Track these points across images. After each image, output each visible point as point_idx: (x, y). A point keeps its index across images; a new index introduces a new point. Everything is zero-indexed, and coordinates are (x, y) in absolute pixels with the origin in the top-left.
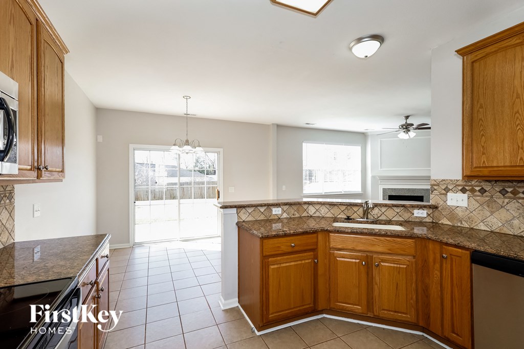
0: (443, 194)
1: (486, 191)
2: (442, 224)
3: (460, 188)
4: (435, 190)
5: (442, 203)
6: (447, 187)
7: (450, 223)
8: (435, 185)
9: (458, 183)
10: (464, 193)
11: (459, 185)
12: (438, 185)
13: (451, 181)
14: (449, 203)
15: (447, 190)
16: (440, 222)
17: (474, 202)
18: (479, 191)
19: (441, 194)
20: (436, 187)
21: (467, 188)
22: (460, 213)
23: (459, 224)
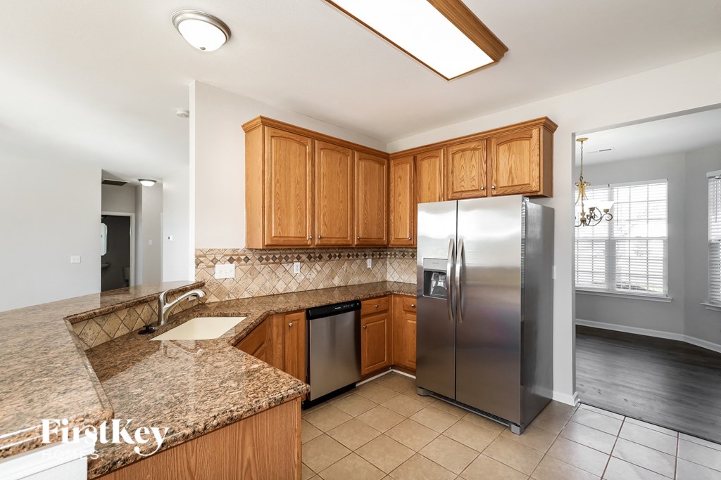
0: (211, 267)
1: (249, 259)
2: (209, 303)
3: (228, 258)
4: (201, 262)
5: (208, 277)
6: (215, 258)
7: (218, 300)
8: (200, 256)
9: (226, 253)
10: (231, 263)
11: (226, 255)
12: (205, 256)
13: (219, 250)
14: (217, 276)
15: (215, 261)
16: (207, 302)
17: (240, 272)
18: (244, 260)
19: (208, 267)
20: (202, 259)
21: (234, 257)
22: (227, 285)
23: (227, 299)
